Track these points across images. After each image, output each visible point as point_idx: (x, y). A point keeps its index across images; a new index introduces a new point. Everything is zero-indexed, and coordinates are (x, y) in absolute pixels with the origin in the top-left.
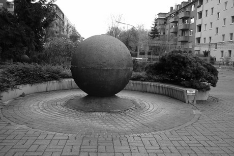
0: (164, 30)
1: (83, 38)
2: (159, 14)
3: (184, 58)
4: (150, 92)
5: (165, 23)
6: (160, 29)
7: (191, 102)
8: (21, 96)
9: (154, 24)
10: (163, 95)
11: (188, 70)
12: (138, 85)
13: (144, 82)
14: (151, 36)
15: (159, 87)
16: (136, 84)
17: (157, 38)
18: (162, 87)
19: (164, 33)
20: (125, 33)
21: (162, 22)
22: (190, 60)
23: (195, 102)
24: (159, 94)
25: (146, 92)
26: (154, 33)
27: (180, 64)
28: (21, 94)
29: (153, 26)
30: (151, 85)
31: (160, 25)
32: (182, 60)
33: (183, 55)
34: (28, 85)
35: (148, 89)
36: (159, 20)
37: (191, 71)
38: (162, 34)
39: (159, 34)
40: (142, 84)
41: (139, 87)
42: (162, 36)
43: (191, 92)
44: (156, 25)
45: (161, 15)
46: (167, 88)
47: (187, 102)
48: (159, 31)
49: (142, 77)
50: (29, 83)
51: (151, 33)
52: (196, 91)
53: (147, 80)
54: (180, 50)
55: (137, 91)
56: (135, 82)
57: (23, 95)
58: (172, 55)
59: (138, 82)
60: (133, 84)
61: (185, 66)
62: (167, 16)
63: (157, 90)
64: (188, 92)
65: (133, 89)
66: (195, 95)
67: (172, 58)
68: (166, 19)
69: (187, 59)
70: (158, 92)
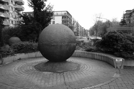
0: (129, 20)
1: (83, 28)
2: (126, 11)
3: (116, 36)
4: (96, 59)
5: (130, 16)
6: (127, 20)
7: (119, 67)
8: (18, 59)
9: (123, 17)
10: (104, 61)
11: (118, 45)
12: (89, 55)
13: (93, 53)
14: (121, 25)
15: (101, 56)
16: (89, 54)
17: (125, 25)
18: (103, 56)
19: (130, 22)
20: (104, 24)
21: (128, 16)
22: (121, 38)
23: (122, 68)
24: (101, 60)
25: (95, 59)
26: (123, 22)
27: (114, 40)
28: (19, 59)
29: (122, 19)
30: (97, 55)
31: (127, 17)
32: (115, 38)
33: (116, 35)
34: (23, 54)
35: (96, 57)
36: (126, 15)
37: (120, 46)
38: (128, 23)
39: (126, 23)
40: (92, 54)
41: (90, 56)
42: (129, 24)
43: (119, 60)
44: (124, 18)
45: (127, 12)
46: (106, 57)
47: (116, 68)
48: (126, 21)
49: (92, 49)
50: (24, 53)
51: (121, 23)
52: (123, 60)
53: (96, 51)
54: (114, 32)
55: (90, 58)
56: (88, 52)
57: (20, 59)
58: (108, 35)
59: (90, 52)
60: (87, 53)
61: (117, 42)
62: (132, 11)
63: (100, 58)
64: (117, 60)
65: (87, 57)
66: (122, 62)
67: (109, 37)
68: (131, 14)
69: (119, 37)
70: (101, 59)
